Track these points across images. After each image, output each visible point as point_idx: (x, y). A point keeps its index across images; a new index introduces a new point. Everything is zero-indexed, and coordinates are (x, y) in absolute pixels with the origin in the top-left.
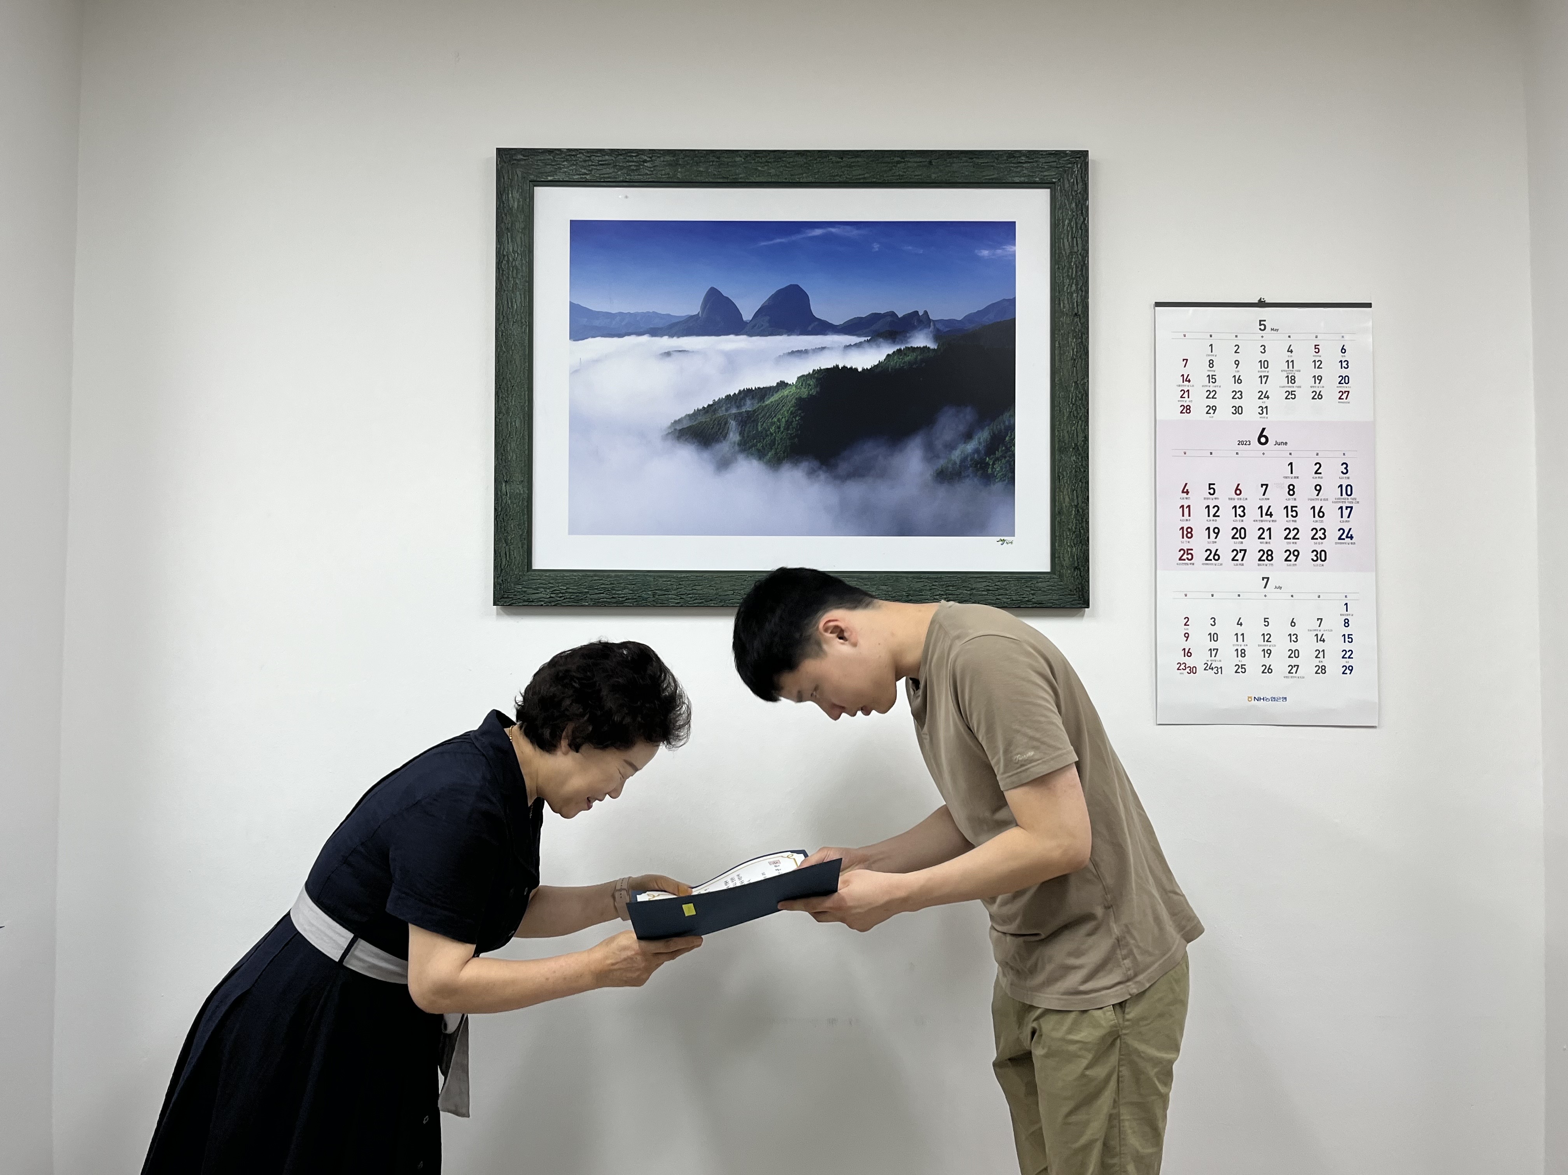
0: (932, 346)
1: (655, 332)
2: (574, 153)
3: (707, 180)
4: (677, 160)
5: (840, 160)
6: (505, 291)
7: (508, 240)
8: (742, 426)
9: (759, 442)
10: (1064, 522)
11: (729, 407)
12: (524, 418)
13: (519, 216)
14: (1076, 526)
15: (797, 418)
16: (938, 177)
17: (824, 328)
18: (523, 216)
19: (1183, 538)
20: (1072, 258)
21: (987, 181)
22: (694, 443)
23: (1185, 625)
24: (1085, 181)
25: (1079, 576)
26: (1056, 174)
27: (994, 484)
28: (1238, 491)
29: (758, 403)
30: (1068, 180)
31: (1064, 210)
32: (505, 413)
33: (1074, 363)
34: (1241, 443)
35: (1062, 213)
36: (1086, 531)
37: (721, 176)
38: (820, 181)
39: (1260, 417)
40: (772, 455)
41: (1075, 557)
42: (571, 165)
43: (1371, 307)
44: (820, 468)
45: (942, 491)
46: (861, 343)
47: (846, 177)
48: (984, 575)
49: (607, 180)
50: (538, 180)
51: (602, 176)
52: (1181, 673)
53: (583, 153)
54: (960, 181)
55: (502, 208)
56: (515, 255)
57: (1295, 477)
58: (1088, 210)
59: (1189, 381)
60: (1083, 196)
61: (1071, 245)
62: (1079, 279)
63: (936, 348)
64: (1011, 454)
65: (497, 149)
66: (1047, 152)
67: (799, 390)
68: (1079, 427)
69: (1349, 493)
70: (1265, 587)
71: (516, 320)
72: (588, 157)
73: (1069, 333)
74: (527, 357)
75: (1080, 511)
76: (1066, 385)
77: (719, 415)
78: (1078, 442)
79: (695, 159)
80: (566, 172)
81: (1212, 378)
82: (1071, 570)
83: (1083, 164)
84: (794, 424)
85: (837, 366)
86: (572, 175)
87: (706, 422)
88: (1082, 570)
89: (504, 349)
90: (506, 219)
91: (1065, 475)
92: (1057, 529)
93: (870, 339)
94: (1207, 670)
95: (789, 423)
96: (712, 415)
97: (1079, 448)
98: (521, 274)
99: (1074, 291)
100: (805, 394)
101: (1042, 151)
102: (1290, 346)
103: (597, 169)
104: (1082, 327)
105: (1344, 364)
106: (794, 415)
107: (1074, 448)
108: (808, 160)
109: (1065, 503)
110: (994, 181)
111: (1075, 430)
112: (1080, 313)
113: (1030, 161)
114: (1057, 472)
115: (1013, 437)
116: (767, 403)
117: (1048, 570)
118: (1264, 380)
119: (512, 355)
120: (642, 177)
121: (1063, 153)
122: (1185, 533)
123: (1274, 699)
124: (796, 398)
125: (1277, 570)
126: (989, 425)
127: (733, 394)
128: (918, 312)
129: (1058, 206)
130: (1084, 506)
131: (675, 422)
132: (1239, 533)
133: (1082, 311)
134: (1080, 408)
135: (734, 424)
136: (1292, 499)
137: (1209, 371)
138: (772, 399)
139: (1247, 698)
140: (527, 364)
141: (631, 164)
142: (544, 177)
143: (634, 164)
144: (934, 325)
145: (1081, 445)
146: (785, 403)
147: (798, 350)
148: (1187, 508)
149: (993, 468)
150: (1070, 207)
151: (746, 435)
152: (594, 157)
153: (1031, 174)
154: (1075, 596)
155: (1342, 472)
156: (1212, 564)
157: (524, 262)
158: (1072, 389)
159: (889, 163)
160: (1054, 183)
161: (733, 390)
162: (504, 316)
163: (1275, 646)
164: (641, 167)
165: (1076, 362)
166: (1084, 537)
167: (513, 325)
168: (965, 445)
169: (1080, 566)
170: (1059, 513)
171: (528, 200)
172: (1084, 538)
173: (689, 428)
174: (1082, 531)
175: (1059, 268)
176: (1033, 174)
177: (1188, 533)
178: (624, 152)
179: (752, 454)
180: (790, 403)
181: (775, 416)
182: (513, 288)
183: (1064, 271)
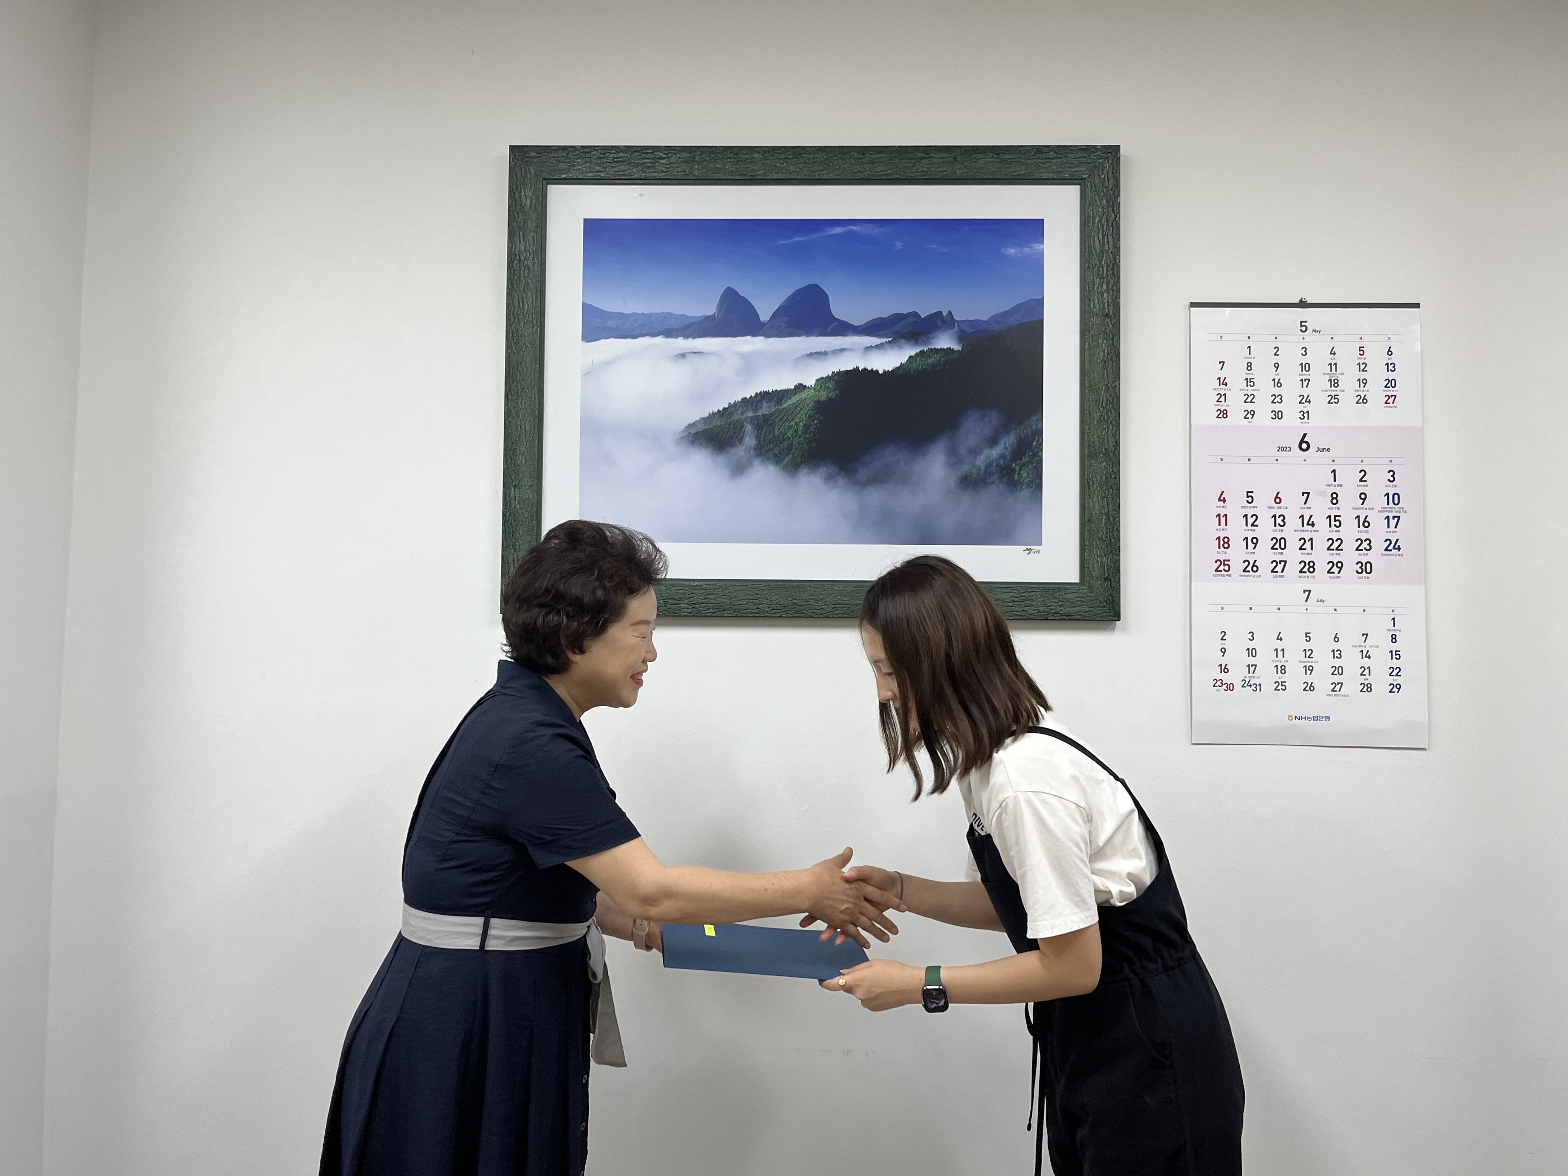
0: (957, 347)
1: (669, 333)
2: (588, 150)
3: (724, 177)
4: (694, 157)
5: (863, 156)
6: (516, 291)
7: (520, 240)
8: (758, 430)
9: (776, 447)
10: (1093, 530)
11: (745, 410)
12: (534, 421)
13: (532, 215)
14: (1106, 534)
15: (816, 422)
16: (963, 173)
17: (844, 329)
18: (535, 214)
19: (1219, 548)
20: (1103, 257)
21: (1014, 177)
22: (709, 447)
23: (1222, 639)
24: (1117, 177)
25: (1109, 587)
26: (1086, 170)
27: (1020, 492)
28: (1278, 499)
29: (775, 406)
30: (1099, 176)
31: (1094, 206)
32: (515, 416)
33: (1104, 365)
34: (1280, 449)
35: (1092, 210)
36: (1117, 540)
37: (738, 173)
38: (841, 178)
39: (1302, 423)
40: (789, 460)
41: (1106, 568)
42: (585, 163)
43: (1419, 307)
44: (838, 474)
45: (966, 498)
46: (882, 344)
47: (868, 174)
48: (1009, 586)
49: (622, 178)
50: (552, 177)
51: (616, 173)
52: (1217, 690)
53: (597, 150)
54: (986, 177)
55: (514, 206)
56: (526, 254)
57: (1338, 485)
58: (1119, 207)
59: (1226, 384)
60: (1115, 192)
61: (1101, 243)
62: (1110, 278)
63: (960, 349)
64: (1037, 460)
65: (510, 146)
66: (1077, 148)
67: (817, 393)
68: (1110, 431)
69: (1396, 502)
70: (1306, 601)
71: (527, 320)
72: (603, 154)
73: (1099, 334)
74: (538, 358)
75: (1111, 519)
76: (1097, 387)
77: (734, 418)
78: (1109, 447)
79: (712, 155)
80: (580, 169)
81: (1250, 382)
82: (1101, 581)
83: (1115, 160)
84: (812, 429)
85: (857, 368)
86: (586, 172)
87: (721, 425)
88: (1112, 581)
89: (515, 351)
90: (518, 217)
91: (1095, 481)
92: (1086, 538)
93: (891, 341)
94: (1245, 687)
95: (806, 427)
96: (728, 419)
97: (1110, 453)
98: (532, 273)
99: (1105, 290)
100: (824, 397)
101: (1071, 146)
102: (1333, 348)
103: (612, 167)
104: (1113, 328)
105: (1391, 367)
106: (813, 418)
107: (1104, 454)
108: (829, 156)
109: (1094, 510)
110: (1021, 177)
111: (1106, 435)
112: (1111, 314)
113: (1059, 156)
114: (1086, 478)
115: (1040, 442)
116: (784, 406)
117: (1078, 581)
118: (1305, 383)
119: (522, 356)
120: (657, 174)
121: (1094, 148)
122: (1222, 543)
123: (1316, 718)
124: (815, 401)
125: (1320, 583)
126: (1015, 429)
127: (749, 396)
128: (941, 312)
129: (1088, 203)
130: (1115, 514)
131: (690, 425)
132: (1279, 543)
133: (1113, 311)
134: (1111, 412)
135: (750, 427)
136: (1335, 508)
137: (1246, 374)
138: (790, 402)
139: (1288, 717)
140: (538, 366)
141: (646, 161)
142: (557, 175)
143: (649, 161)
144: (959, 326)
145: (1113, 451)
146: (803, 406)
147: (817, 352)
148: (1223, 517)
149: (1019, 474)
150: (1100, 204)
151: (762, 439)
152: (608, 154)
153: (1060, 170)
154: (1105, 608)
155: (1389, 480)
156: (1250, 576)
157: (536, 261)
158: (1103, 393)
159: (912, 159)
160: (1084, 179)
161: (750, 393)
162: (515, 317)
163: (1317, 662)
164: (657, 164)
165: (1107, 364)
166: (1115, 546)
167: (524, 325)
168: (990, 450)
169: (1110, 577)
170: (1089, 520)
171: (540, 198)
172: (1115, 548)
173: (704, 432)
174: (1113, 540)
175: (1089, 267)
176: (1063, 170)
177: (1224, 543)
178: (639, 149)
179: (768, 459)
180: (808, 406)
181: (792, 420)
182: (524, 287)
183: (1094, 270)
